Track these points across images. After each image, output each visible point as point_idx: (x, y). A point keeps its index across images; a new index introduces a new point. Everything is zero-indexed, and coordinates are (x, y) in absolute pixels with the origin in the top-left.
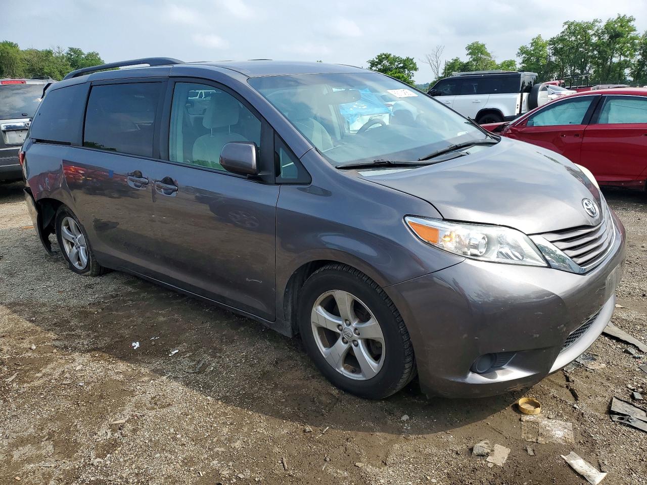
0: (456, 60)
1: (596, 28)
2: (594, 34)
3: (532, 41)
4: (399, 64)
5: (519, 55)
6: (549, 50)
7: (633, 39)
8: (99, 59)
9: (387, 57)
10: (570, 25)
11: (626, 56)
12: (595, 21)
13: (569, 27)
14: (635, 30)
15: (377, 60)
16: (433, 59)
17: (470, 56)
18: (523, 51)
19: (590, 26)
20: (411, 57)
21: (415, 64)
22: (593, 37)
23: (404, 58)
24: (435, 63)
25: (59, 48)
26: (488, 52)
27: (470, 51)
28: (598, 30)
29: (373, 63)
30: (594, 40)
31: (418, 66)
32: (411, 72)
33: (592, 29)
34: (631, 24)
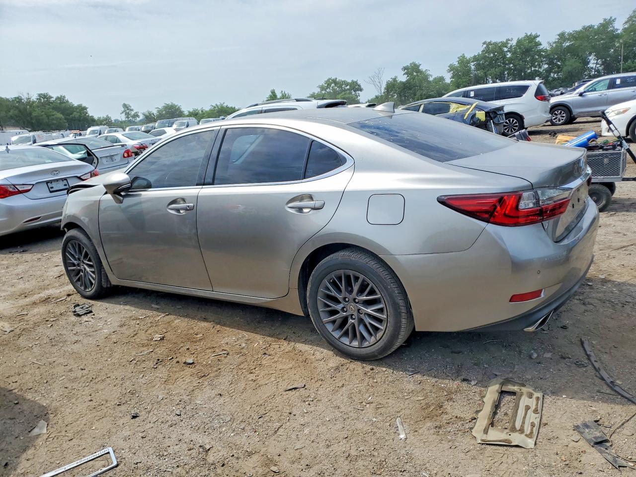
0: (394, 79)
1: (509, 45)
2: (508, 51)
3: (458, 60)
5: (449, 71)
6: (472, 66)
7: (540, 51)
8: (68, 101)
9: (335, 81)
10: (488, 44)
11: (536, 67)
12: (508, 40)
13: (487, 46)
14: (541, 44)
15: (326, 85)
16: (376, 80)
17: (406, 76)
18: (452, 68)
19: (505, 44)
20: (355, 80)
21: (359, 86)
22: (508, 53)
23: (349, 81)
24: (377, 83)
25: (28, 94)
27: (406, 71)
28: (511, 46)
29: (322, 88)
30: (509, 55)
31: (362, 87)
32: (357, 92)
33: (506, 47)
34: (538, 39)
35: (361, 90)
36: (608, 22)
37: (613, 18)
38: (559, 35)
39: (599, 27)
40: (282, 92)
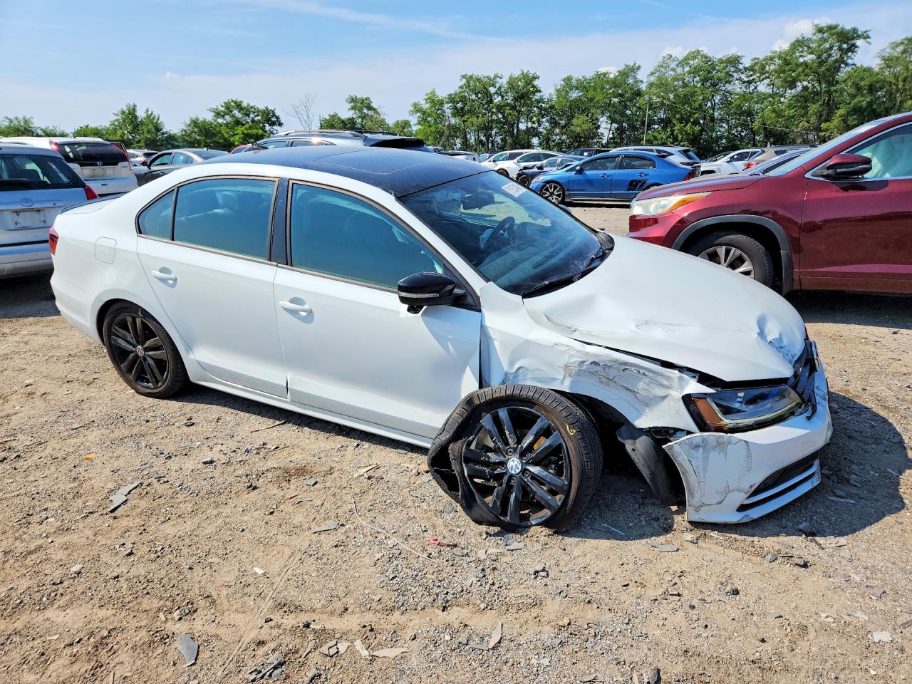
0: (333, 116)
1: (498, 85)
2: (496, 93)
3: (426, 97)
4: (256, 116)
5: (412, 113)
6: (447, 110)
7: (538, 101)
9: (239, 106)
10: (469, 79)
11: (533, 123)
12: (496, 76)
13: (468, 81)
14: (540, 91)
15: (223, 109)
16: (302, 112)
17: (353, 111)
18: (417, 108)
19: (491, 82)
20: (271, 108)
21: (278, 118)
22: (496, 96)
23: (262, 107)
24: (306, 117)
26: (375, 107)
27: (352, 104)
28: (500, 88)
29: (218, 114)
30: (497, 100)
31: (282, 121)
32: (275, 127)
33: (494, 86)
34: (536, 83)
35: (280, 124)
36: (630, 71)
37: (637, 65)
38: (564, 80)
39: (616, 78)
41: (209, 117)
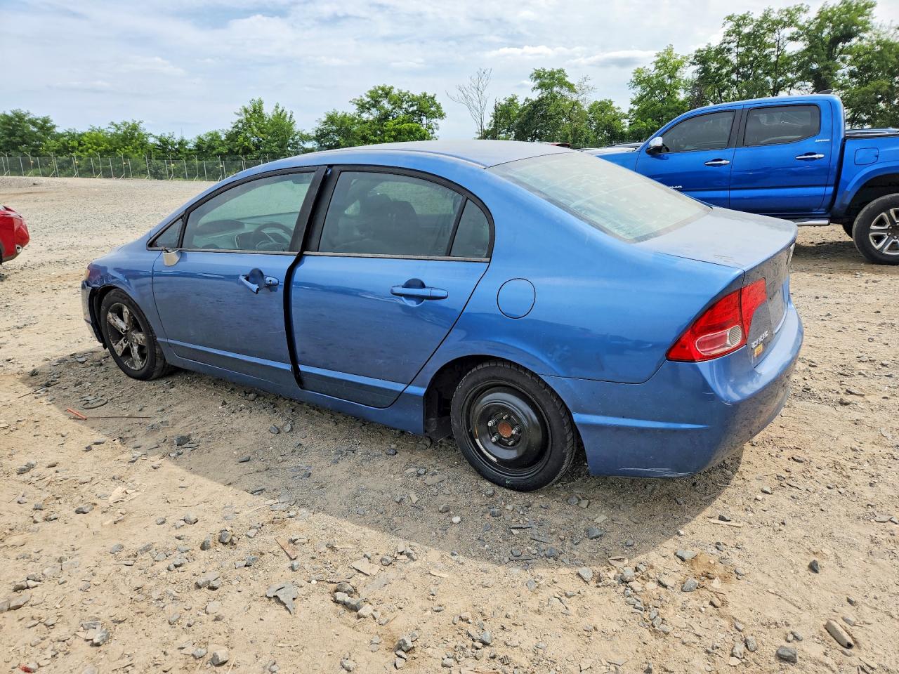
0: (511, 100)
4: (412, 105)
9: (387, 93)
10: (740, 21)
13: (738, 25)
15: (369, 100)
16: (472, 96)
18: (641, 78)
20: (430, 94)
21: (438, 107)
23: (418, 94)
24: (477, 104)
26: (570, 82)
27: (539, 81)
29: (363, 107)
31: (444, 110)
32: (434, 120)
35: (442, 116)
40: (277, 107)
41: (352, 110)
